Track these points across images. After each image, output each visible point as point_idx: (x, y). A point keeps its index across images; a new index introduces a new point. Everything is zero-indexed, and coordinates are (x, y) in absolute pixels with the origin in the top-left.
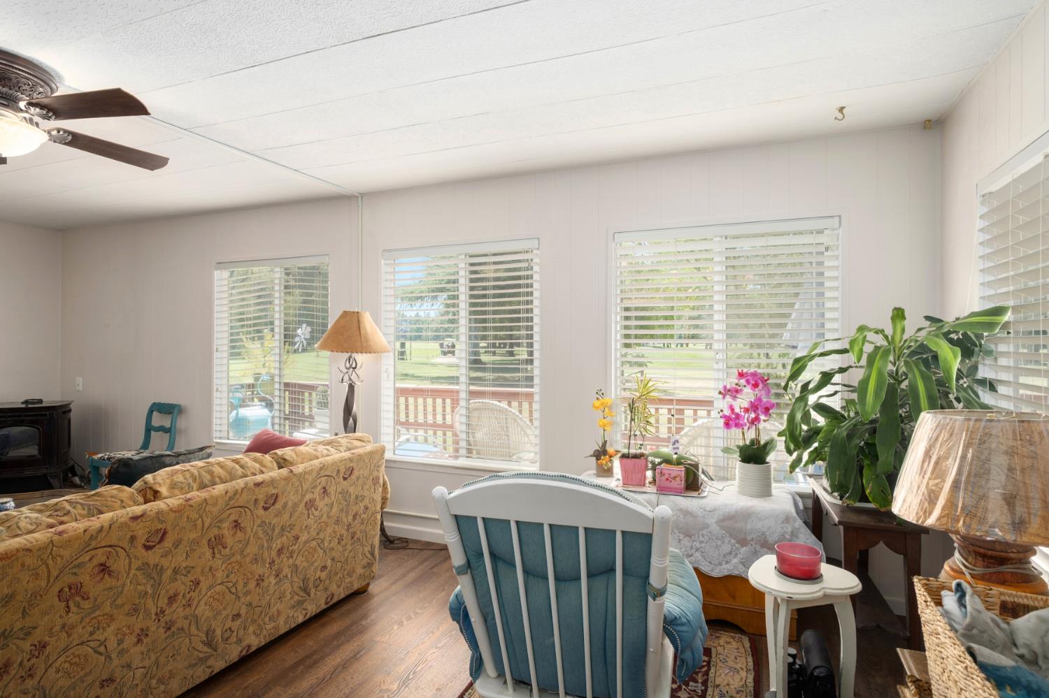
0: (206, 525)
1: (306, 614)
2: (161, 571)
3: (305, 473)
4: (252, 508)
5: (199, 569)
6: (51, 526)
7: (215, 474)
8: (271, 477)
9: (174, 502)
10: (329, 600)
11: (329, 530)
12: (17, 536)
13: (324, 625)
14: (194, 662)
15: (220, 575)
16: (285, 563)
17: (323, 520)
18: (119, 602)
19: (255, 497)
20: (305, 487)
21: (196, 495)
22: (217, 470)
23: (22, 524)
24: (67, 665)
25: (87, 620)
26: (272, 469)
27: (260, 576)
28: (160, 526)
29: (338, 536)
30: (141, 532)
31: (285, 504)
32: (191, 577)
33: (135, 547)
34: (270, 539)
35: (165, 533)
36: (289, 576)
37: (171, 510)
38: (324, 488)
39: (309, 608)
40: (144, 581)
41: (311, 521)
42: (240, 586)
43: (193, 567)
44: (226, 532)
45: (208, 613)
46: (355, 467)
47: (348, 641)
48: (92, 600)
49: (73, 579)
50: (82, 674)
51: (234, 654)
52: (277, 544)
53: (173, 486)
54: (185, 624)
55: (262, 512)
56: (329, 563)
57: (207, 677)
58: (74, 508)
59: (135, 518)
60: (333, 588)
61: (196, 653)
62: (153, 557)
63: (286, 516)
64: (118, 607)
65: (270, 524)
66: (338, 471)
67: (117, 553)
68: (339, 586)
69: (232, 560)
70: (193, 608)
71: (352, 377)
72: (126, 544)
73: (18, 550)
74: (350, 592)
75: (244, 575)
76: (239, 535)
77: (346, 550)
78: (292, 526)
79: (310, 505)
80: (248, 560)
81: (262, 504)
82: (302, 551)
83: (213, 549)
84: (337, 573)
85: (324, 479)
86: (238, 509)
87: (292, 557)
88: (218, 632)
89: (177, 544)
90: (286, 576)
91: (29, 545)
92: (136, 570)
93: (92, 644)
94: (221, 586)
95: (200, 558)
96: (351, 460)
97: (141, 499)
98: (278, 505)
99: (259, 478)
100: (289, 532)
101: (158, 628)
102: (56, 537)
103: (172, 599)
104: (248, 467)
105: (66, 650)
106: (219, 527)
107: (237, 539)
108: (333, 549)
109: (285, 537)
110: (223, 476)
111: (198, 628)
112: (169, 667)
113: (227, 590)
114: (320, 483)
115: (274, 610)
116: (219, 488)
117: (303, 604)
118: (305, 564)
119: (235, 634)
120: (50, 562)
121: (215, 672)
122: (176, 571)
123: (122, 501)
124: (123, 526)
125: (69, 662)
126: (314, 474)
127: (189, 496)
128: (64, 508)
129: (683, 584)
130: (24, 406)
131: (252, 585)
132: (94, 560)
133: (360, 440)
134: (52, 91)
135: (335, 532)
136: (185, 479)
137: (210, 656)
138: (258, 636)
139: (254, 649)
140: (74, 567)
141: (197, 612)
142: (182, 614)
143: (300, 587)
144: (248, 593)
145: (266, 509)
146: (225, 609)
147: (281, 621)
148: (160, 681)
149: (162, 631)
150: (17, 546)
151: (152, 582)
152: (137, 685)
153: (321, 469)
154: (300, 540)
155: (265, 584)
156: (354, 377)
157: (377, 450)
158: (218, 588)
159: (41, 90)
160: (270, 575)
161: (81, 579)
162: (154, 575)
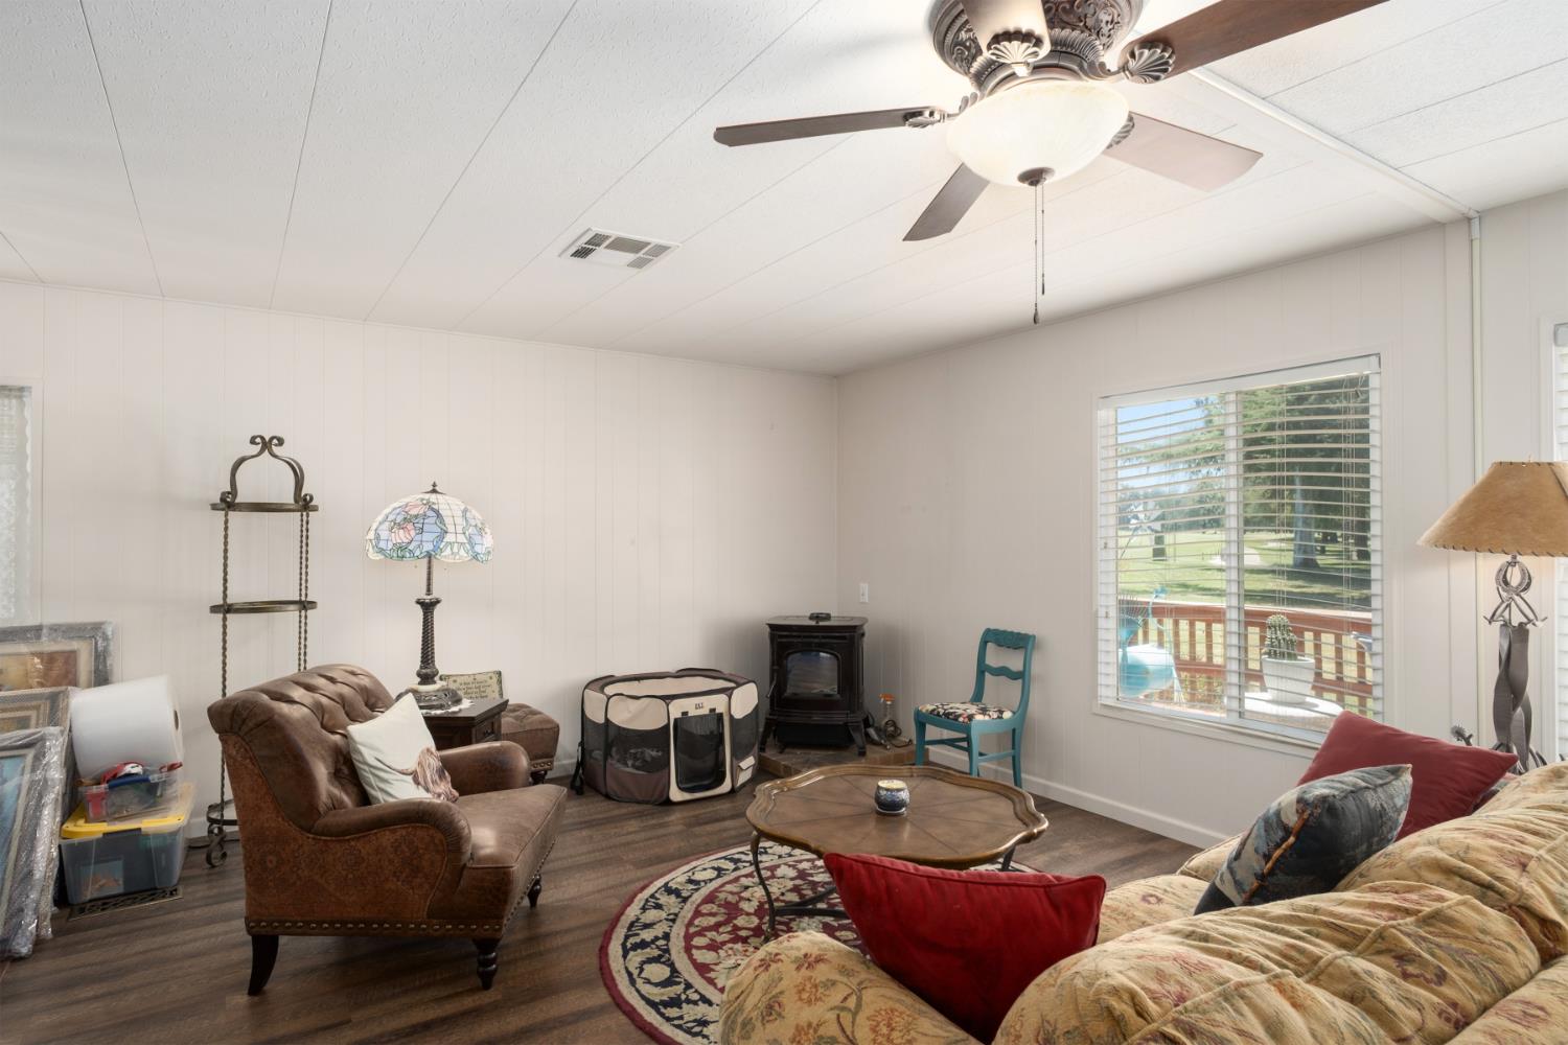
130: (813, 623)
156: (1525, 610)
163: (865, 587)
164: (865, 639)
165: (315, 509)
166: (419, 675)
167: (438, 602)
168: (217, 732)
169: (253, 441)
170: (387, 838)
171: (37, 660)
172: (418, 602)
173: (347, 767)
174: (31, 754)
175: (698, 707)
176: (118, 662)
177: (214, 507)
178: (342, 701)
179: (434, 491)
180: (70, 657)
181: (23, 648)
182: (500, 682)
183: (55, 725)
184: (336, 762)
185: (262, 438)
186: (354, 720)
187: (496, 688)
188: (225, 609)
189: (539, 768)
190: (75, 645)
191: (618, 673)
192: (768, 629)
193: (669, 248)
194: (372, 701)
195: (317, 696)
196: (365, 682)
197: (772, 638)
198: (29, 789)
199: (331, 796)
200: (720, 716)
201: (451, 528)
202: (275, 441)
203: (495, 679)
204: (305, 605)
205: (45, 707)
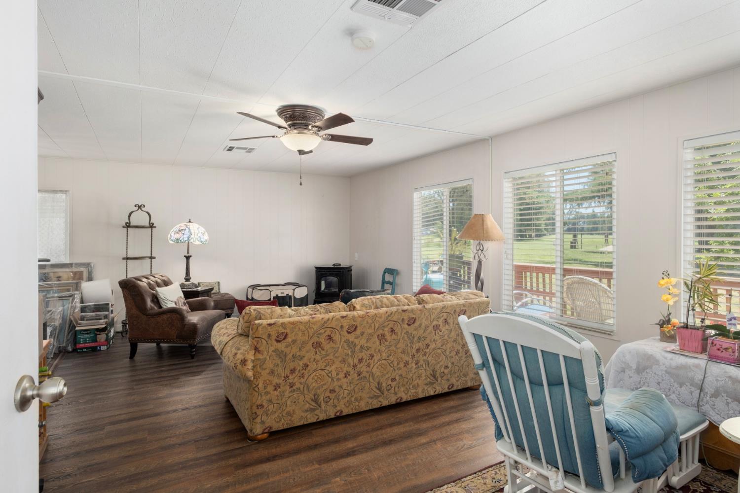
0: (377, 327)
1: (435, 391)
2: (355, 346)
3: (433, 309)
4: (401, 323)
5: (373, 349)
6: (311, 315)
7: (384, 302)
8: (412, 308)
9: (361, 313)
10: (450, 387)
11: (449, 345)
12: (299, 316)
13: (446, 401)
14: (372, 396)
15: (384, 355)
16: (422, 359)
17: (445, 338)
18: (336, 355)
19: (402, 318)
20: (433, 317)
21: (373, 311)
22: (385, 300)
23: (302, 312)
24: (316, 377)
25: (324, 359)
26: (415, 304)
27: (406, 361)
28: (354, 323)
29: (456, 350)
30: (346, 323)
31: (420, 325)
32: (369, 352)
33: (343, 331)
34: (412, 342)
35: (356, 327)
36: (424, 365)
37: (359, 316)
38: (446, 319)
39: (437, 388)
40: (347, 348)
41: (437, 337)
42: (395, 364)
43: (370, 348)
44: (386, 333)
45: (378, 373)
46: (467, 310)
47: (456, 412)
48: (325, 351)
49: (318, 340)
50: (322, 383)
51: (393, 400)
52: (416, 346)
53: (363, 305)
54: (367, 375)
55: (406, 326)
56: (450, 365)
57: (379, 406)
58: (321, 309)
59: (343, 317)
60: (453, 381)
61: (373, 392)
62: (351, 337)
63: (421, 331)
64: (337, 357)
65: (411, 334)
66: (455, 310)
67: (335, 332)
68: (457, 381)
69: (391, 348)
70: (371, 368)
71: (481, 257)
72: (338, 328)
73: (297, 322)
74: (465, 387)
75: (398, 358)
76: (394, 336)
77: (461, 360)
78: (425, 338)
79: (436, 328)
80: (399, 351)
81: (407, 322)
82: (432, 354)
83: (380, 340)
84: (456, 373)
85: (445, 314)
86: (393, 322)
87: (425, 355)
88: (384, 385)
89: (362, 334)
90: (422, 366)
91: (301, 321)
92: (344, 342)
93: (326, 371)
94: (384, 361)
95: (373, 343)
96: (464, 306)
97: (348, 309)
98: (417, 324)
99: (405, 308)
100: (423, 341)
101: (354, 373)
102: (311, 319)
103: (360, 361)
104: (401, 301)
105: (315, 370)
106: (383, 330)
107: (392, 338)
108: (453, 357)
109: (421, 343)
110: (387, 304)
111: (373, 379)
112: (360, 394)
113: (388, 365)
114: (442, 316)
115: (415, 383)
116: (384, 310)
117: (433, 384)
118: (433, 361)
119: (393, 388)
120: (309, 329)
121: (383, 406)
122: (362, 347)
123: (340, 309)
124: (337, 319)
125: (317, 376)
126: (438, 310)
127: (368, 311)
128: (317, 308)
129: (649, 414)
131: (402, 365)
132: (326, 333)
133: (475, 295)
134: (323, 117)
135: (453, 347)
136: (369, 303)
137: (380, 396)
138: (406, 394)
139: (404, 400)
140: (318, 334)
141: (373, 371)
142: (365, 370)
143: (431, 374)
144: (399, 369)
145: (409, 325)
146: (387, 373)
147: (420, 390)
148: (356, 399)
149: (356, 375)
150: (297, 320)
151: (351, 350)
152: (345, 397)
153: (443, 308)
154: (430, 347)
155: (410, 366)
156: (482, 257)
157: (483, 302)
158: (383, 362)
159: (318, 118)
160: (412, 362)
161: (321, 340)
162: (352, 346)
163: (357, 255)
164: (353, 272)
165: (155, 227)
166: (185, 279)
167: (191, 256)
168: (121, 288)
169: (135, 206)
170: (165, 317)
171: (71, 274)
172: (185, 256)
173: (156, 299)
174: (71, 299)
175: (282, 293)
176: (95, 274)
177: (124, 227)
178: (157, 283)
179: (190, 222)
180: (81, 273)
181: (67, 270)
182: (219, 285)
183: (78, 291)
184: (153, 298)
185: (138, 205)
186: (158, 287)
187: (217, 287)
188: (127, 259)
189: (228, 312)
190: (82, 269)
191: (262, 284)
192: (315, 269)
193: (254, 149)
194: (166, 283)
195: (149, 281)
196: (165, 279)
197: (317, 272)
198: (71, 308)
199: (151, 306)
200: (290, 297)
201: (193, 234)
202: (143, 206)
203: (217, 284)
204: (151, 258)
205: (75, 286)
